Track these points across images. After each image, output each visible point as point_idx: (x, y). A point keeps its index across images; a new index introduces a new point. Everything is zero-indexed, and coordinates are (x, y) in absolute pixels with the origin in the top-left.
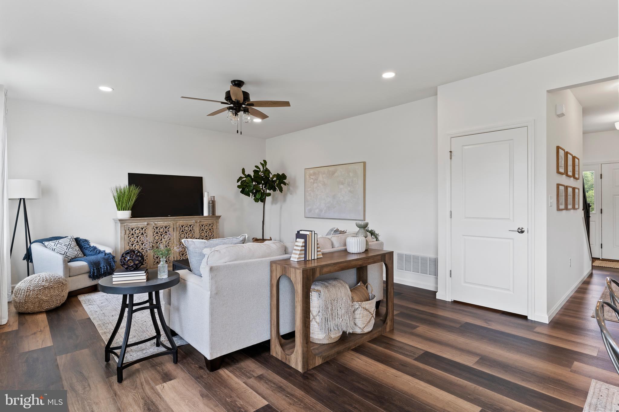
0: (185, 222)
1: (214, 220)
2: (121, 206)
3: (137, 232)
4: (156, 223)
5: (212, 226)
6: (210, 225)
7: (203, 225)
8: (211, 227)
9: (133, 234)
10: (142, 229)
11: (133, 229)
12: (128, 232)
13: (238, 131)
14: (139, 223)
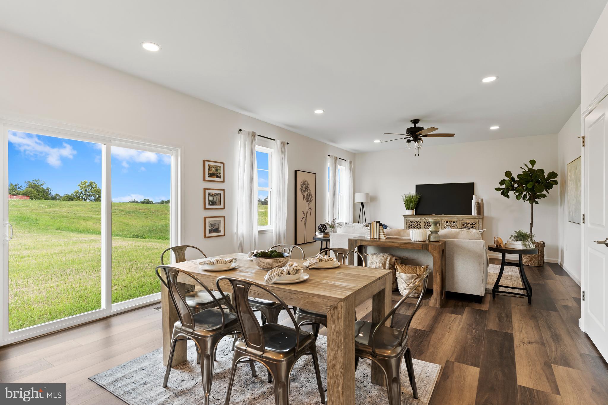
0: (449, 219)
1: (477, 219)
2: (408, 207)
3: (414, 224)
4: (427, 219)
5: (475, 225)
6: (472, 223)
7: (465, 223)
8: (473, 225)
9: (411, 225)
10: (418, 222)
11: (412, 222)
12: (408, 224)
14: (415, 218)
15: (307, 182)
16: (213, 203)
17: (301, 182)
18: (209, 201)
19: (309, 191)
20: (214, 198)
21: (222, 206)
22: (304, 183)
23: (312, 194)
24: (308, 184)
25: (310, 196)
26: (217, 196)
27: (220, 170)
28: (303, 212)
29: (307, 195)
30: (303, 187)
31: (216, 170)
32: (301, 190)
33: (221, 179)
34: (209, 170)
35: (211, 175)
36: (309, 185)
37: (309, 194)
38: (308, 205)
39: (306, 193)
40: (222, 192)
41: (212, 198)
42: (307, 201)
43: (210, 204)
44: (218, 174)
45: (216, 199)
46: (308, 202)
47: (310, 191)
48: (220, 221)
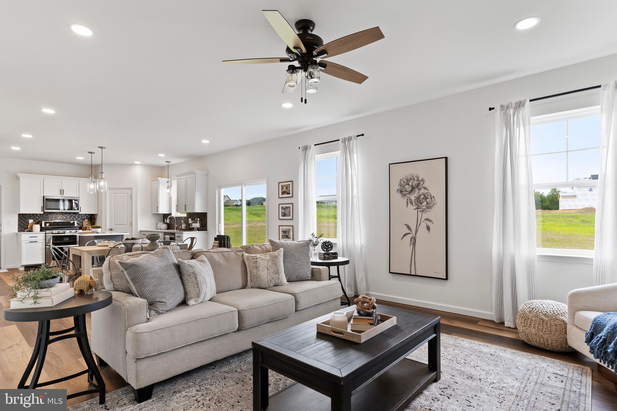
13: (302, 98)
15: (418, 177)
16: (284, 215)
17: (401, 180)
18: (282, 213)
19: (423, 191)
20: (285, 211)
21: (291, 217)
22: (408, 180)
23: (433, 195)
24: (420, 179)
25: (426, 198)
26: (288, 209)
27: (289, 187)
28: (406, 225)
29: (418, 198)
30: (407, 186)
31: (287, 188)
32: (401, 192)
33: (290, 195)
34: (282, 189)
35: (283, 193)
36: (423, 180)
37: (422, 196)
38: (420, 214)
39: (416, 195)
40: (291, 206)
41: (284, 210)
42: (418, 208)
43: (283, 216)
44: (288, 191)
45: (287, 212)
46: (419, 210)
47: (428, 190)
48: (290, 230)
